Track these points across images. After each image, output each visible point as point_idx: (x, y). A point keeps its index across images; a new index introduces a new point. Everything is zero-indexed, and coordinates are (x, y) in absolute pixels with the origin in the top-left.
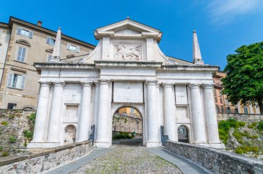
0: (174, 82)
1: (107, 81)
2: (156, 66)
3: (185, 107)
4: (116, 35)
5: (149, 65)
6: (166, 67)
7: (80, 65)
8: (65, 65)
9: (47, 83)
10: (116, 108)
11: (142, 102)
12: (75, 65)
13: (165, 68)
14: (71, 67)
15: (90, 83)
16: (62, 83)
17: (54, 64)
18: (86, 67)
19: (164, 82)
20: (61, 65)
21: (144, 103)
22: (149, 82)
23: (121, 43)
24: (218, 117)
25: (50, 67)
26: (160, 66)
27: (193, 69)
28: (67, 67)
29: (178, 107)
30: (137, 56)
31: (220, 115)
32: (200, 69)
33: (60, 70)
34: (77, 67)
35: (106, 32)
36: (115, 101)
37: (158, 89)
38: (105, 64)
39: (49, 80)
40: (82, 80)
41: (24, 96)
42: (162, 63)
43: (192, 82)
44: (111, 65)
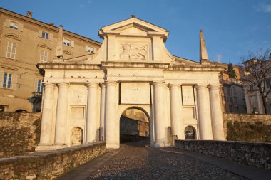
0: (181, 83)
1: (114, 82)
2: (164, 66)
3: (192, 107)
6: (173, 67)
7: (85, 65)
9: (52, 85)
11: (149, 103)
15: (96, 85)
16: (67, 84)
17: (59, 64)
18: (92, 67)
19: (171, 82)
20: (65, 65)
21: (151, 105)
22: (156, 83)
23: (126, 42)
25: (55, 67)
26: (167, 66)
27: (200, 69)
28: (72, 67)
29: (185, 107)
30: (143, 56)
32: (206, 69)
33: (65, 70)
34: (83, 67)
36: (122, 102)
37: (165, 90)
38: (112, 65)
39: (54, 81)
41: (16, 97)
42: (169, 64)
43: (198, 83)
44: (118, 65)
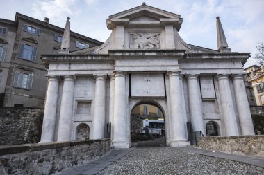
0: (199, 72)
1: (123, 73)
2: (179, 54)
3: (213, 100)
4: (131, 22)
5: (170, 54)
6: (189, 55)
7: (92, 56)
8: (75, 56)
9: (56, 77)
10: (134, 103)
11: (164, 96)
12: (87, 56)
13: (188, 57)
14: (82, 58)
15: (104, 76)
16: (72, 77)
17: (63, 56)
18: (99, 58)
19: (188, 72)
20: (71, 56)
21: (166, 97)
22: (171, 72)
23: (136, 32)
24: (251, 111)
25: (59, 58)
26: (182, 54)
27: (220, 57)
28: (78, 58)
29: (204, 100)
30: (155, 45)
31: (254, 109)
32: (228, 57)
33: (70, 63)
34: (89, 58)
35: (120, 20)
36: (132, 95)
37: (181, 81)
38: (121, 54)
39: (58, 74)
40: (94, 73)
41: (31, 97)
42: (184, 51)
43: (219, 72)
44: (127, 54)
